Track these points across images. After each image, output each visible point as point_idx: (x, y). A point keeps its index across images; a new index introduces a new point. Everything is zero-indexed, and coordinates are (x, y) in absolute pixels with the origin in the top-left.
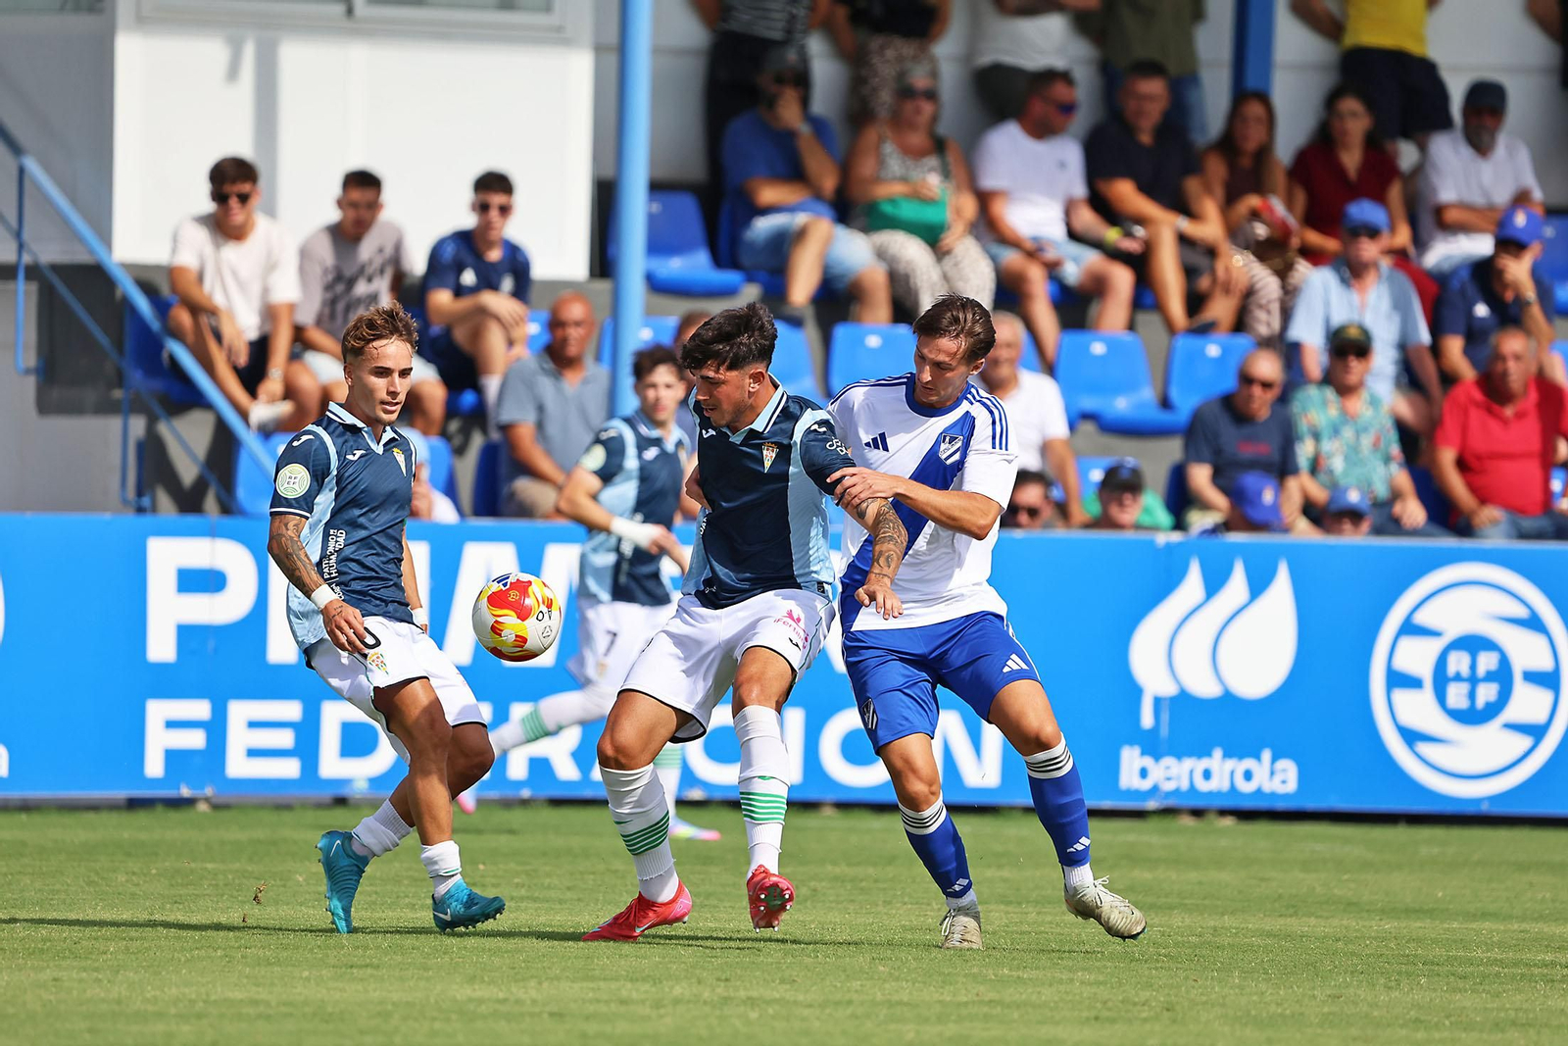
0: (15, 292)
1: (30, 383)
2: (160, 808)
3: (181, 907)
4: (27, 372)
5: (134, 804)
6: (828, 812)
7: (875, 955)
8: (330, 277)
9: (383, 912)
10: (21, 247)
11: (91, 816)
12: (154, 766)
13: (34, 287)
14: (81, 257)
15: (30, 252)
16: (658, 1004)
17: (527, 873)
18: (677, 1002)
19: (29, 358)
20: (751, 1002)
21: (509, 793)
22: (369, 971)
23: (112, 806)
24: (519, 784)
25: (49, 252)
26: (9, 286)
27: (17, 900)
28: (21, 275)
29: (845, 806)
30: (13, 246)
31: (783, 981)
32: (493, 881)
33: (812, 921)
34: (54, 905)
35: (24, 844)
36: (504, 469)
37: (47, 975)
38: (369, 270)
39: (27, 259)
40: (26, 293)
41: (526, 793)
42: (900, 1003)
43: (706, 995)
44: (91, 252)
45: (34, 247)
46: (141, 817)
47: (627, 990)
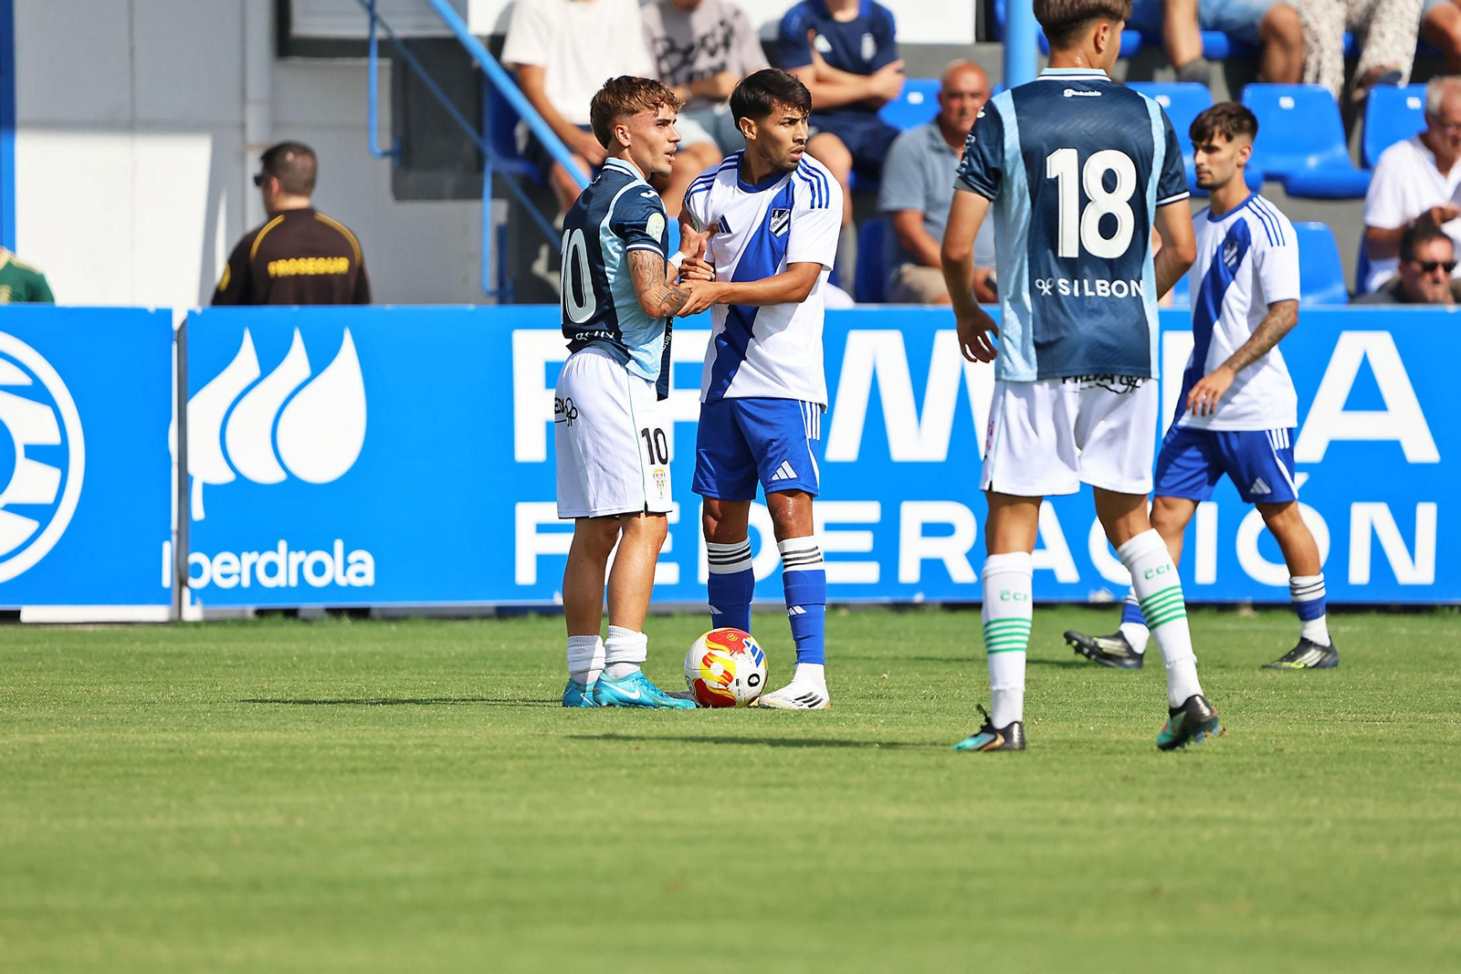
0: (368, 68)
1: (386, 166)
2: (532, 617)
3: (574, 722)
4: (385, 154)
5: (503, 613)
6: (1246, 612)
7: (1328, 769)
8: (660, 48)
9: (788, 726)
10: (374, 19)
11: (461, 625)
12: (526, 573)
13: (387, 63)
14: (439, 32)
15: (384, 26)
16: (1101, 824)
17: (936, 684)
18: (1120, 822)
19: (382, 139)
20: (1202, 821)
21: (901, 598)
22: (787, 790)
23: (483, 616)
24: (912, 588)
25: (404, 26)
26: (362, 62)
27: (402, 716)
28: (374, 50)
29: (1262, 607)
30: (365, 20)
31: (1232, 799)
32: (901, 692)
33: (1252, 733)
34: (442, 721)
35: (399, 657)
36: (888, 252)
37: (447, 797)
38: (710, 43)
39: (380, 33)
40: (380, 69)
41: (919, 598)
42: (1365, 821)
43: (1151, 813)
44: (449, 26)
45: (389, 21)
46: (513, 627)
47: (1065, 808)
